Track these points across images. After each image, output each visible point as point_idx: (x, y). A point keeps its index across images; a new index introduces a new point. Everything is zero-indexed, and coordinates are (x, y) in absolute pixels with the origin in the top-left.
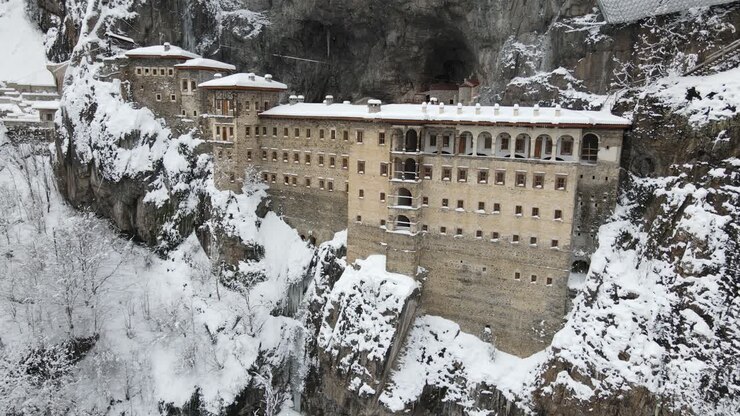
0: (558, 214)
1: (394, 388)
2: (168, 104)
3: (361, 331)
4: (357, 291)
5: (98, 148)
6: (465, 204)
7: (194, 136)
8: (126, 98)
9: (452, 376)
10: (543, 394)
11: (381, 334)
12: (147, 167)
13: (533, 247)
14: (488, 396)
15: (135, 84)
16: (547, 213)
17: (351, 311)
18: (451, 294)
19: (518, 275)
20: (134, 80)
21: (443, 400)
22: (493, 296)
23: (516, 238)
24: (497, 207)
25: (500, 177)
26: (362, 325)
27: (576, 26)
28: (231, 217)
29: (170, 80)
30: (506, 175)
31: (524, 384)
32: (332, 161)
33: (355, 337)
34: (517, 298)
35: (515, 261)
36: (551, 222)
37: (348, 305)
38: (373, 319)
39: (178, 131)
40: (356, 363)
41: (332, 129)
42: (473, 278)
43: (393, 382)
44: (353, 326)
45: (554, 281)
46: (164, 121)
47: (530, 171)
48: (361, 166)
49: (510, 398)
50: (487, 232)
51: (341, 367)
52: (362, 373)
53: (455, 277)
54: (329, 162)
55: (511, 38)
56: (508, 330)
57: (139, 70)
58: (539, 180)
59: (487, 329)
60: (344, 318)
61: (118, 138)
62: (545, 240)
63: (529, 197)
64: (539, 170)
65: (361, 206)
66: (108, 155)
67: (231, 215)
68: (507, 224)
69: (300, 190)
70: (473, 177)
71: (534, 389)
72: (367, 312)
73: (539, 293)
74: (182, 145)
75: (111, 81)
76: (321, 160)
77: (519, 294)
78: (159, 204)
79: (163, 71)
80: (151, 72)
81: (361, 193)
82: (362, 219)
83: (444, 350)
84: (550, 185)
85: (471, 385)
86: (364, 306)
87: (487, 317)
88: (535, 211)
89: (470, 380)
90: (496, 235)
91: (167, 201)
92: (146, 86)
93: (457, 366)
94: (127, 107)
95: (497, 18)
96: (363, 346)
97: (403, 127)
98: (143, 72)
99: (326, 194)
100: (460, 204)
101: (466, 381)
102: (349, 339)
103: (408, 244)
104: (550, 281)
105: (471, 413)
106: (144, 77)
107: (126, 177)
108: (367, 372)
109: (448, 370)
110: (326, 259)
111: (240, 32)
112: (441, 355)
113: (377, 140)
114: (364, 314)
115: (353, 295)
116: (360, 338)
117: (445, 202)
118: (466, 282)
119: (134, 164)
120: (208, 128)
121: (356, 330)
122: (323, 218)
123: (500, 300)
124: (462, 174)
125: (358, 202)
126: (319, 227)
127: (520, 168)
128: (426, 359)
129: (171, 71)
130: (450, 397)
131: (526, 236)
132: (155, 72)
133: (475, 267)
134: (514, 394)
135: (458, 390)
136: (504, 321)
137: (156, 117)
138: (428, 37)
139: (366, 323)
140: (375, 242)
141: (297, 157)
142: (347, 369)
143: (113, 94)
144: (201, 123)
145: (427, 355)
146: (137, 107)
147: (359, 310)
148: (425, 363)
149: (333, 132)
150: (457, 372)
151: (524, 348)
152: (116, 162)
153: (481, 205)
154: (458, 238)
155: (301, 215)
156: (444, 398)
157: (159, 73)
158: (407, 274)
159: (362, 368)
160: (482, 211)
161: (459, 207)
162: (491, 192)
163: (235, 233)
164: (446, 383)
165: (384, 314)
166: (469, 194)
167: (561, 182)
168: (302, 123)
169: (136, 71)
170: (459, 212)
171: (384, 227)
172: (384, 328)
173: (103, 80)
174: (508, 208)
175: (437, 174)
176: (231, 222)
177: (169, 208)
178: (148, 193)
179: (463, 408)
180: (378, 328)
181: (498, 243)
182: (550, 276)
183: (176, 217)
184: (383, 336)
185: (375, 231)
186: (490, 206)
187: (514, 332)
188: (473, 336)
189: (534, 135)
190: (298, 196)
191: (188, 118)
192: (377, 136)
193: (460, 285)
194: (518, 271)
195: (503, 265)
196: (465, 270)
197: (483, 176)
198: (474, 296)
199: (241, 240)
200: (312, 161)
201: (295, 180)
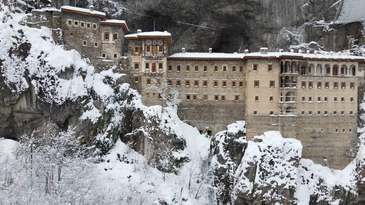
0: (352, 99)
1: (297, 201)
2: (92, 49)
3: (277, 174)
4: (266, 152)
5: (37, 79)
6: (312, 99)
7: (114, 71)
8: (58, 41)
9: (319, 187)
10: (362, 182)
11: (291, 173)
12: (83, 93)
13: (343, 116)
14: (338, 192)
15: (66, 32)
16: (347, 100)
17: (266, 165)
18: (308, 145)
19: (337, 130)
20: (65, 28)
21: (317, 201)
22: (327, 142)
23: (335, 112)
24: (326, 99)
25: (327, 84)
26: (276, 170)
27: (317, 24)
28: (166, 122)
29: (94, 32)
30: (330, 84)
31: (351, 181)
32: (224, 84)
33: (273, 179)
34: (337, 141)
35: (336, 124)
36: (349, 103)
37: (262, 162)
38: (283, 166)
39: (99, 68)
40: (275, 194)
41: (224, 65)
42: (317, 135)
43: (296, 199)
44: (270, 173)
45: (352, 130)
46: (89, 60)
47: (340, 81)
48: (257, 83)
49: (347, 189)
50: (322, 112)
51: (264, 200)
52: (280, 199)
53: (310, 136)
54: (222, 84)
55: (284, 28)
56: (334, 158)
57: (70, 22)
58: (343, 85)
59: (325, 160)
60: (261, 169)
61: (59, 70)
62: (347, 112)
63: (340, 93)
64: (343, 80)
65: (257, 105)
66: (50, 83)
67: (166, 121)
68: (331, 107)
69: (199, 103)
70: (315, 85)
71: (356, 182)
72: (278, 163)
73: (346, 137)
74: (108, 77)
75: (40, 28)
76: (216, 83)
77: (338, 140)
78: (94, 120)
79: (88, 25)
80: (79, 25)
81: (257, 98)
82: (258, 113)
83: (312, 175)
84: (348, 87)
85: (330, 188)
86: (274, 160)
87: (324, 154)
88: (343, 99)
89: (329, 186)
90: (326, 112)
91: (100, 118)
92: (76, 34)
93: (321, 181)
94: (59, 48)
95: (276, 19)
96: (280, 182)
97: (290, 60)
98: (73, 23)
99: (220, 103)
100: (310, 99)
101: (327, 187)
102: (269, 181)
103: (293, 121)
104: (350, 130)
105: (332, 203)
106: (73, 27)
107: (68, 101)
108: (283, 197)
109: (317, 184)
110: (226, 141)
111: (109, 11)
112: (312, 178)
113: (267, 69)
114: (276, 164)
115: (265, 155)
116: (277, 178)
117: (303, 98)
118: (314, 138)
119: (74, 91)
120: (128, 65)
121: (273, 174)
122: (217, 118)
123: (329, 144)
124: (311, 84)
125: (255, 104)
126: (214, 124)
127: (335, 80)
128: (306, 182)
129: (95, 26)
130: (321, 198)
131: (339, 111)
132: (82, 24)
133: (318, 129)
134: (349, 187)
135: (324, 193)
136: (332, 154)
137: (82, 57)
138: (223, 27)
139: (279, 168)
140: (267, 124)
141: (196, 83)
142: (270, 199)
143: (44, 38)
144: (120, 62)
145: (305, 179)
146: (68, 48)
147: (271, 163)
148: (306, 184)
149: (225, 67)
150: (322, 184)
151: (341, 165)
152: (58, 89)
153: (319, 99)
154: (310, 116)
155: (200, 118)
156: (317, 200)
157: (86, 26)
158: (293, 137)
159: (280, 196)
160: (320, 102)
161: (309, 100)
162: (323, 92)
163: (171, 132)
164: (317, 192)
165: (289, 161)
166: (314, 94)
167: (352, 85)
168: (201, 63)
169: (67, 23)
170: (310, 103)
171: (272, 115)
172: (291, 168)
173: (30, 26)
174: (331, 99)
175: (299, 85)
176: (167, 125)
177: (101, 123)
178: (84, 113)
179: (328, 201)
180: (288, 170)
181: (327, 116)
182: (350, 128)
183: (109, 128)
184: (292, 173)
185: (267, 118)
186: (323, 99)
187: (337, 158)
188: (319, 165)
189: (340, 65)
190: (198, 107)
191: (108, 59)
192: (267, 66)
193: (312, 140)
194: (337, 128)
195: (330, 126)
196: (314, 132)
197: (319, 84)
198: (318, 144)
199: (175, 136)
200: (209, 85)
201: (195, 97)
